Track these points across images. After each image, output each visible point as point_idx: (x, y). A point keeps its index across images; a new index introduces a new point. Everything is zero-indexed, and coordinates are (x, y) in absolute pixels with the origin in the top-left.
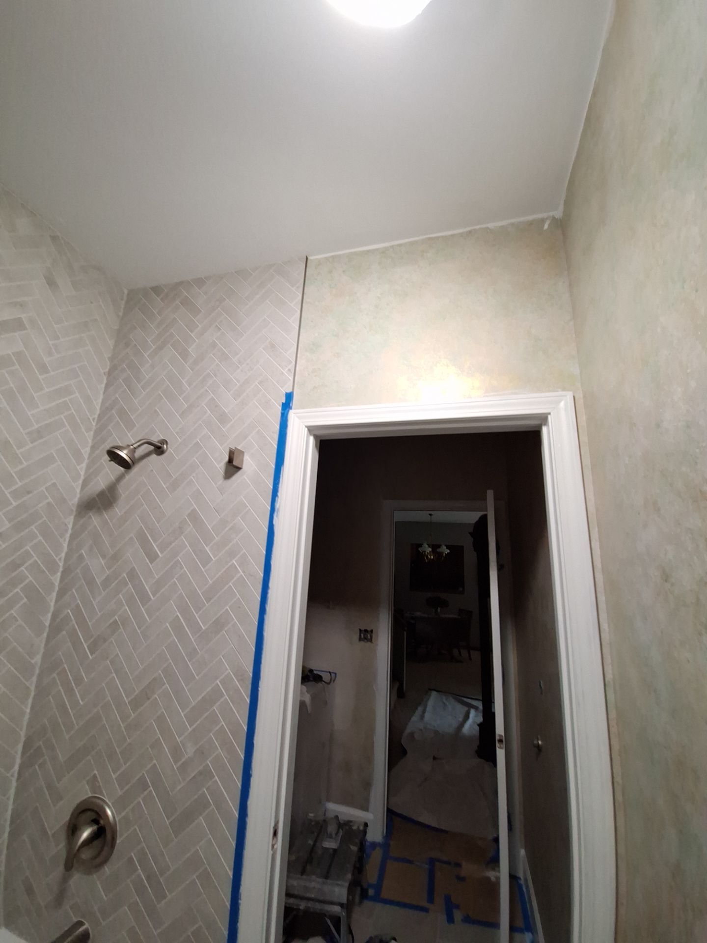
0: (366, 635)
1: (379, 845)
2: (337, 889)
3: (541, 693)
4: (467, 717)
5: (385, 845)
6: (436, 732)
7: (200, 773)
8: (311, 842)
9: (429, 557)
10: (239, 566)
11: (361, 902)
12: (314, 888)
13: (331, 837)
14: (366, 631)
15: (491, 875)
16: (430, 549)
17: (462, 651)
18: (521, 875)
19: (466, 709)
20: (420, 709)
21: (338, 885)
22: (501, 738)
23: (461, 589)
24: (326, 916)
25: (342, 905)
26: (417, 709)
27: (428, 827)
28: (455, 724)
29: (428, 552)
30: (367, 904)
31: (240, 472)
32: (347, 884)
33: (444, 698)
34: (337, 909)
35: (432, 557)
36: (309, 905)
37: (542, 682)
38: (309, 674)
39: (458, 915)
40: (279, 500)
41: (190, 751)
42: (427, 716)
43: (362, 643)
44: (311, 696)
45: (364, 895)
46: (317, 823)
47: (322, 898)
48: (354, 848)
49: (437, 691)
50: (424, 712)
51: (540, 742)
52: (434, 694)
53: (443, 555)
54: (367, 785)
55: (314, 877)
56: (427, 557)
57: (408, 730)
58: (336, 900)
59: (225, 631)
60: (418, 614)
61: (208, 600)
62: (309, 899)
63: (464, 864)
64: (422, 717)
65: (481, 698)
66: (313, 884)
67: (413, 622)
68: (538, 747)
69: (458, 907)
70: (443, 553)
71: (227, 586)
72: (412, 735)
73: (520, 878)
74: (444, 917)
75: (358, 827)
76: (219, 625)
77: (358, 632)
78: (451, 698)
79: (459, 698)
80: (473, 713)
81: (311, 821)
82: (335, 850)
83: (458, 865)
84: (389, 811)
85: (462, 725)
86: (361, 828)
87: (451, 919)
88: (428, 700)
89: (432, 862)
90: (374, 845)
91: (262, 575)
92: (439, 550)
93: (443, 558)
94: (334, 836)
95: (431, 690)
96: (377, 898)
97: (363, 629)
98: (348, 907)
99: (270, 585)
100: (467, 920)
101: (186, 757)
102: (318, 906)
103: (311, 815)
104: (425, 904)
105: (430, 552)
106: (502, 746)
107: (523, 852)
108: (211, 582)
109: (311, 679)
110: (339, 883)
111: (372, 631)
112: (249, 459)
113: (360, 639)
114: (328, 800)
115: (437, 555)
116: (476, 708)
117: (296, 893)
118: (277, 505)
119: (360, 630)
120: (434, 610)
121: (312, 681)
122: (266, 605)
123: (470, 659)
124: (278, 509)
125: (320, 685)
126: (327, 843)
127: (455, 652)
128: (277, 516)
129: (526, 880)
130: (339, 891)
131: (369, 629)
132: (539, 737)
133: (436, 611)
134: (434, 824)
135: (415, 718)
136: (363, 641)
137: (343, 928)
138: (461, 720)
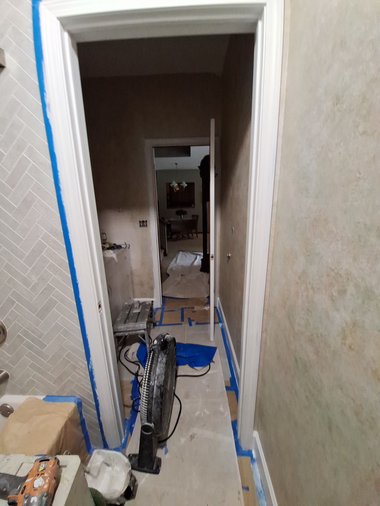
0: (144, 224)
1: (160, 308)
2: (141, 325)
3: (232, 233)
4: (196, 259)
5: (162, 308)
6: (182, 266)
7: (45, 289)
8: (127, 312)
9: (176, 189)
10: (29, 157)
11: (154, 328)
12: (131, 327)
13: (136, 308)
14: (143, 221)
15: (206, 308)
16: (177, 184)
17: (194, 235)
18: (217, 306)
19: (195, 256)
20: (175, 259)
21: (142, 323)
22: (213, 256)
23: (193, 205)
24: (138, 335)
25: (144, 329)
26: (173, 259)
27: (180, 299)
28: (191, 262)
29: (176, 186)
30: (156, 328)
31: (5, 71)
32: (146, 322)
33: (186, 254)
34: (143, 331)
35: (178, 189)
36: (130, 333)
37: (233, 228)
38: (114, 246)
39: (193, 323)
40: (47, 95)
41: (34, 279)
42: (178, 261)
43: (142, 228)
44: (116, 254)
45: (155, 325)
46: (129, 305)
47: (135, 329)
48: (148, 310)
49: (182, 251)
50: (177, 260)
51: (230, 255)
52: (181, 252)
53: (184, 187)
54: (152, 288)
55: (130, 323)
56: (175, 189)
57: (169, 268)
58: (142, 328)
59: (34, 207)
60: (172, 219)
61: (13, 186)
62: (129, 331)
63: (195, 307)
64: (176, 262)
65: (202, 251)
66: (130, 326)
67: (169, 223)
68: (229, 257)
69: (193, 321)
70: (183, 186)
71: (24, 174)
72: (172, 269)
73: (217, 307)
74: (188, 325)
75: (149, 303)
76: (27, 203)
77: (139, 222)
78: (189, 253)
79: (192, 252)
80: (198, 257)
81: (126, 305)
82: (139, 313)
83: (193, 308)
84: (162, 296)
85: (194, 262)
86: (151, 303)
87: (191, 325)
88: (178, 255)
89: (182, 310)
90: (157, 309)
91: (50, 162)
92: (181, 185)
93: (184, 189)
94: (138, 308)
95: (179, 251)
96: (161, 325)
97: (141, 220)
98: (148, 329)
99: (59, 169)
100: (197, 324)
101: (33, 283)
102: (134, 332)
103: (126, 303)
104: (181, 322)
105: (177, 186)
106: (213, 259)
107: (218, 299)
108: (9, 173)
109: (116, 248)
110: (142, 322)
111: (146, 221)
112: (10, 57)
113: (140, 226)
114: (134, 297)
115: (180, 188)
116: (200, 255)
117: (123, 330)
118: (47, 101)
119: (140, 222)
120: (180, 217)
121: (116, 249)
122: (59, 184)
123: (197, 237)
124: (49, 105)
125: (121, 250)
126: (135, 311)
127: (190, 235)
128: (50, 111)
129: (219, 307)
130: (143, 325)
131: (145, 220)
132: (229, 253)
133: (181, 217)
134: (184, 297)
135: (173, 263)
136: (143, 227)
137: (146, 337)
138: (193, 260)
